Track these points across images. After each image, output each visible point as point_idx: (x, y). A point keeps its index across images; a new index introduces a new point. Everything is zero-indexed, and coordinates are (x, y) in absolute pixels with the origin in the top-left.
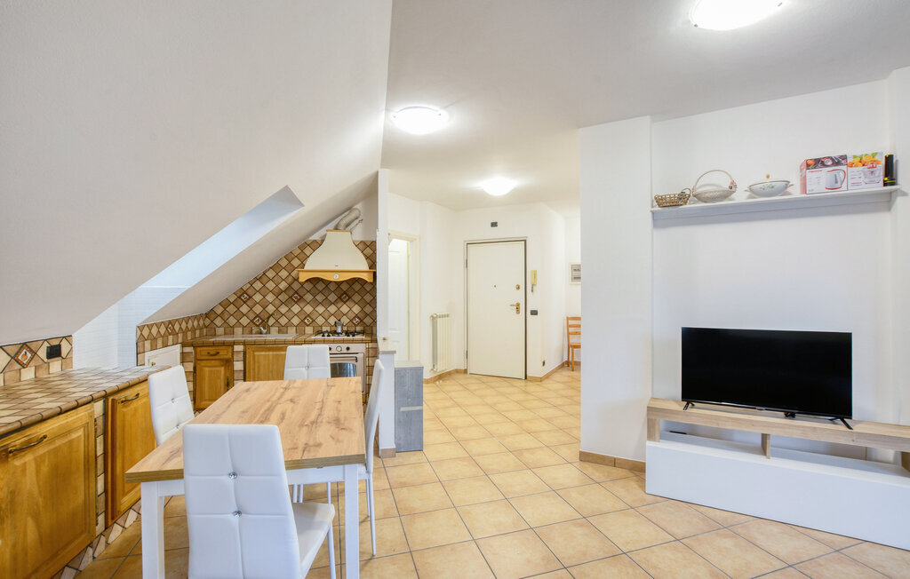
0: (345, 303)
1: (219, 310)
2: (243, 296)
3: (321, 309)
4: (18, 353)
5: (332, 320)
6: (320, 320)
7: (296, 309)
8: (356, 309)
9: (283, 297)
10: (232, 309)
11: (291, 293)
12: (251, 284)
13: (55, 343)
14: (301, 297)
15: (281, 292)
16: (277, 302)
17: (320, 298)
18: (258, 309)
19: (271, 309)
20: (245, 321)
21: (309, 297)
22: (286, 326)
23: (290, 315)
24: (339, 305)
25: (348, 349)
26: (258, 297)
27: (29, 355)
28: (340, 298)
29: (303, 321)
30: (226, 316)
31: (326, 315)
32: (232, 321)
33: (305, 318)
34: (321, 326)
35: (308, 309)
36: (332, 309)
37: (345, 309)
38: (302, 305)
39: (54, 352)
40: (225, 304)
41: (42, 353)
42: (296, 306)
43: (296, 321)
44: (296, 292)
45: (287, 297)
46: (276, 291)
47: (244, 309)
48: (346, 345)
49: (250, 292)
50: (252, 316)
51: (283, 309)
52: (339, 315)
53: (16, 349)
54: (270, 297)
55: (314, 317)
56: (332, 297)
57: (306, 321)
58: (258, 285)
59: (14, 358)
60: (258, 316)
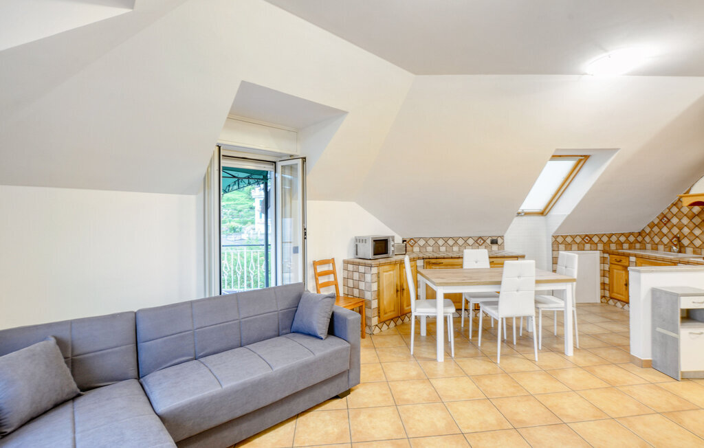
1: (648, 230)
2: (664, 219)
4: (478, 240)
10: (656, 229)
12: (669, 209)
13: (495, 238)
15: (695, 216)
16: (691, 225)
18: (675, 231)
19: (686, 231)
20: (666, 240)
26: (675, 221)
27: (482, 241)
30: (652, 235)
32: (657, 239)
39: (494, 242)
40: (652, 225)
41: (489, 241)
46: (690, 214)
47: (665, 230)
49: (669, 216)
50: (671, 236)
51: (697, 232)
53: (477, 238)
54: (685, 221)
58: (675, 210)
59: (476, 241)
60: (675, 236)
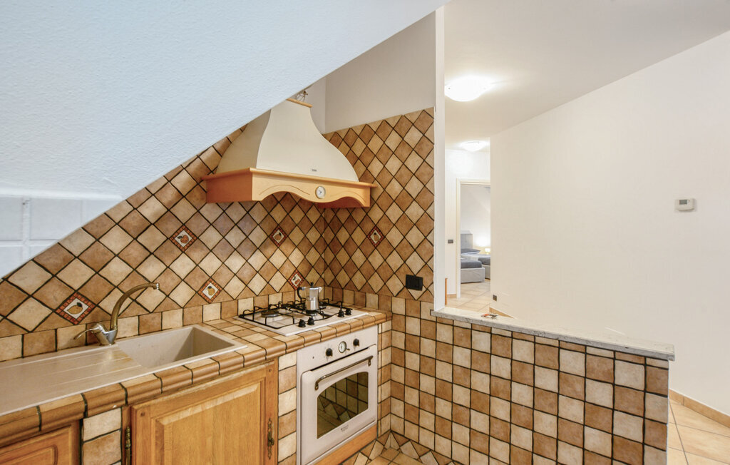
0: (278, 246)
3: (236, 262)
5: (257, 284)
6: (235, 287)
7: (183, 265)
8: (296, 257)
9: (153, 238)
11: (171, 227)
14: (196, 238)
15: (148, 225)
16: (135, 253)
17: (235, 237)
18: (79, 274)
19: (117, 270)
21: (212, 237)
22: (159, 310)
23: (169, 281)
24: (269, 251)
25: (356, 343)
28: (270, 237)
29: (198, 293)
31: (246, 273)
33: (204, 285)
34: (236, 300)
35: (210, 264)
36: (257, 260)
37: (278, 259)
38: (197, 255)
42: (184, 258)
43: (182, 294)
44: (184, 226)
45: (161, 238)
46: (134, 221)
48: (349, 339)
50: (58, 295)
51: (152, 269)
52: (267, 271)
54: (116, 240)
55: (221, 281)
56: (258, 236)
57: (206, 292)
60: (76, 293)
